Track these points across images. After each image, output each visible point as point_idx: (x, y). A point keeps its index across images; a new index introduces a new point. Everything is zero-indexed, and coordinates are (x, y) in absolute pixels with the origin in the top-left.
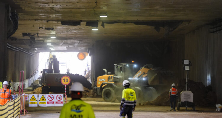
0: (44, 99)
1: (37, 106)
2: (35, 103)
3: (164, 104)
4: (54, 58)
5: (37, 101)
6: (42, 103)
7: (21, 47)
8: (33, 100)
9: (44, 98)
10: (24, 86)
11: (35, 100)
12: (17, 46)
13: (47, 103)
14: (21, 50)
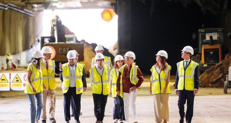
0: (19, 80)
1: (9, 90)
2: (5, 86)
3: (210, 85)
4: (57, 19)
5: (9, 83)
6: (16, 85)
7: (11, 3)
8: (4, 81)
9: (18, 78)
10: (19, 62)
11: (6, 81)
12: (5, 2)
13: (23, 85)
14: (12, 8)
